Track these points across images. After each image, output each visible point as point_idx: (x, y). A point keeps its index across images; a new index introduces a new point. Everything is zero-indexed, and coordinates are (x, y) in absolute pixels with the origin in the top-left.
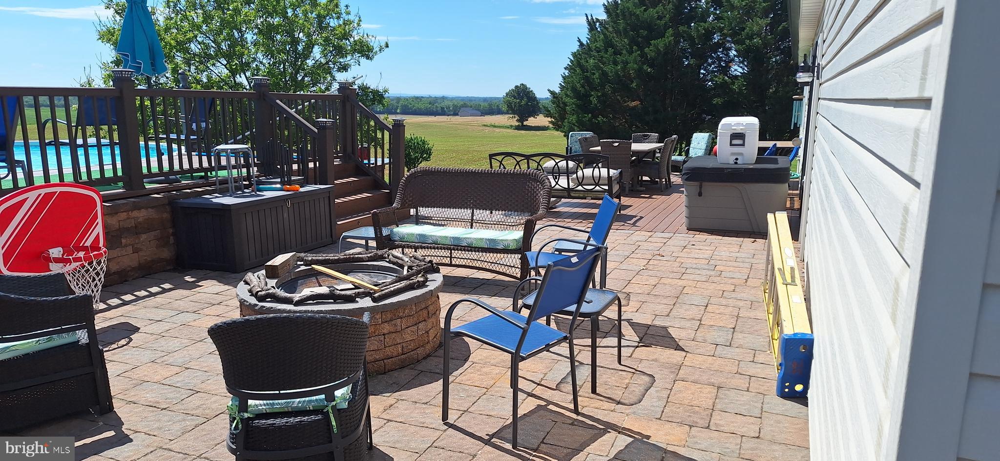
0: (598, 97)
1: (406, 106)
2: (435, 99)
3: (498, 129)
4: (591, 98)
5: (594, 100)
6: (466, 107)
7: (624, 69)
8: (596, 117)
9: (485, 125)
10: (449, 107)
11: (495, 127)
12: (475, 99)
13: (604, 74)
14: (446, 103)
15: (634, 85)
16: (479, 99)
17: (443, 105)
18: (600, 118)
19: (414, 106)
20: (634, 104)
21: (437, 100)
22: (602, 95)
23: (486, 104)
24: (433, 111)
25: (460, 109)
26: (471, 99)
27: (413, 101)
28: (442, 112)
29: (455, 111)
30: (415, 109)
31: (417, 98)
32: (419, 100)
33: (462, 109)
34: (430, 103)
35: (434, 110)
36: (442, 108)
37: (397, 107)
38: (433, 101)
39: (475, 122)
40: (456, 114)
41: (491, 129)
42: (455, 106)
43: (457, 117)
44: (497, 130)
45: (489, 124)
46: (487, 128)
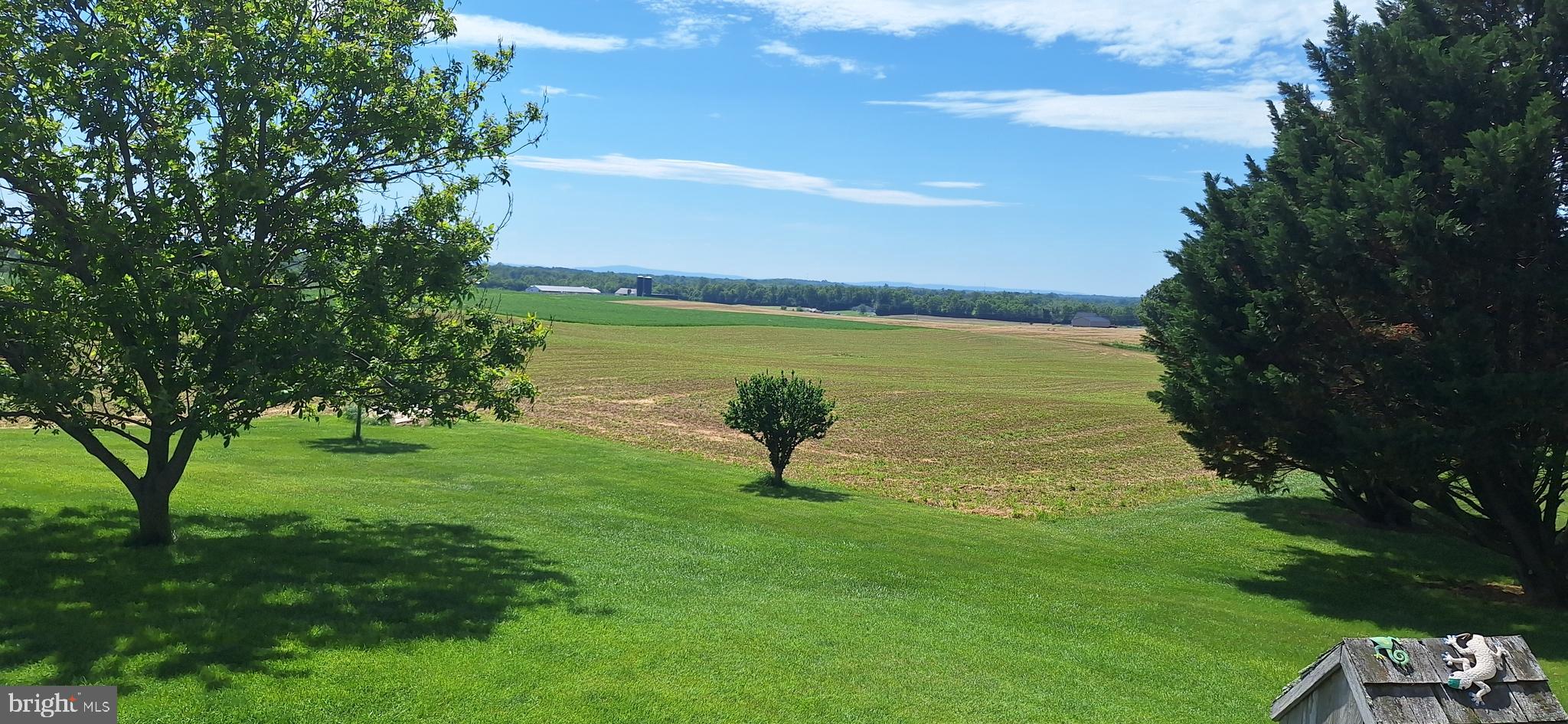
0: (1270, 304)
1: (985, 305)
2: (1037, 297)
3: (1128, 352)
4: (1247, 309)
5: (1255, 317)
6: (1086, 311)
7: (1365, 223)
8: (1259, 366)
9: (1103, 344)
10: (1058, 311)
11: (1121, 347)
12: (1107, 299)
13: (1297, 232)
14: (1055, 304)
15: (1401, 274)
16: (1113, 299)
17: (1048, 307)
18: (1271, 373)
19: (999, 306)
20: (1393, 331)
21: (1039, 298)
22: (1287, 302)
23: (1122, 309)
24: (1030, 315)
25: (1075, 313)
26: (1097, 300)
27: (999, 299)
28: (1046, 318)
29: (1067, 317)
30: (1000, 311)
31: (1005, 294)
32: (1009, 298)
33: (1078, 313)
34: (1026, 303)
35: (1032, 313)
36: (1046, 312)
37: (973, 307)
38: (1033, 299)
39: (1090, 338)
40: (1067, 322)
41: (1115, 351)
42: (1067, 309)
43: (1069, 327)
44: (1125, 353)
45: (1111, 342)
46: (1107, 349)
